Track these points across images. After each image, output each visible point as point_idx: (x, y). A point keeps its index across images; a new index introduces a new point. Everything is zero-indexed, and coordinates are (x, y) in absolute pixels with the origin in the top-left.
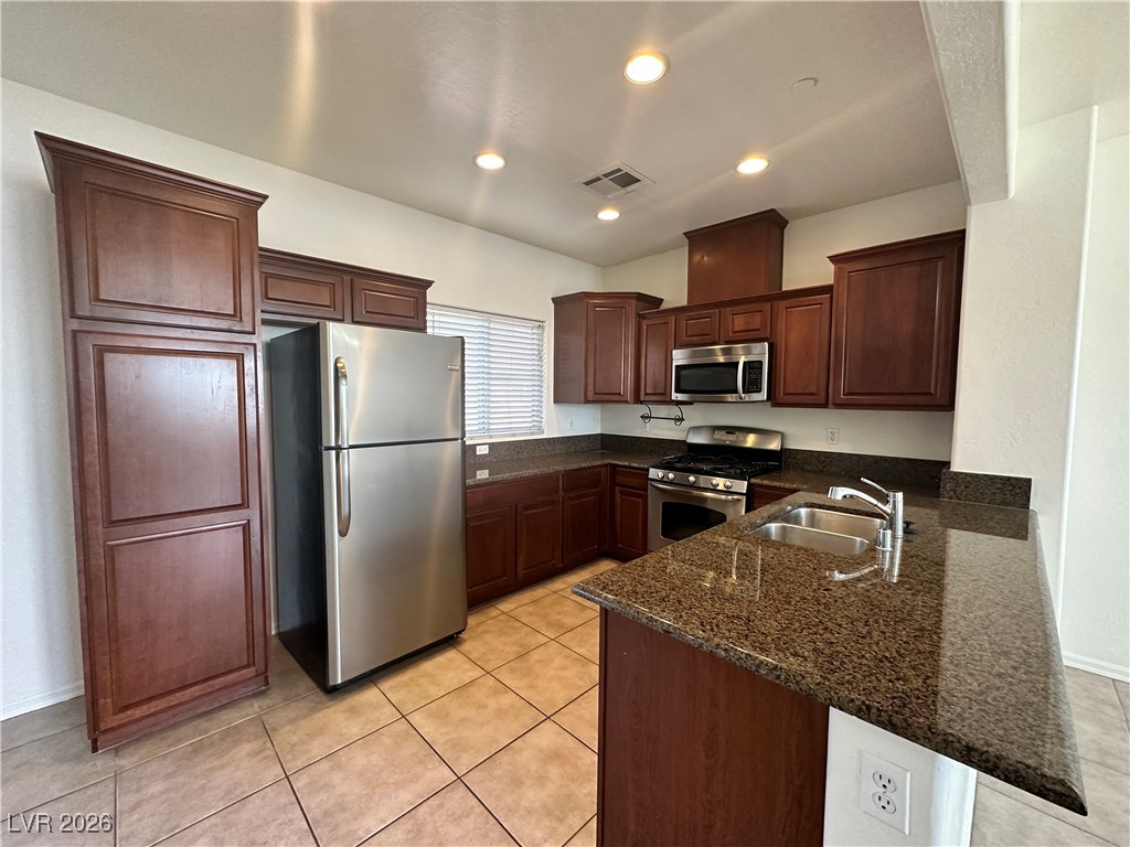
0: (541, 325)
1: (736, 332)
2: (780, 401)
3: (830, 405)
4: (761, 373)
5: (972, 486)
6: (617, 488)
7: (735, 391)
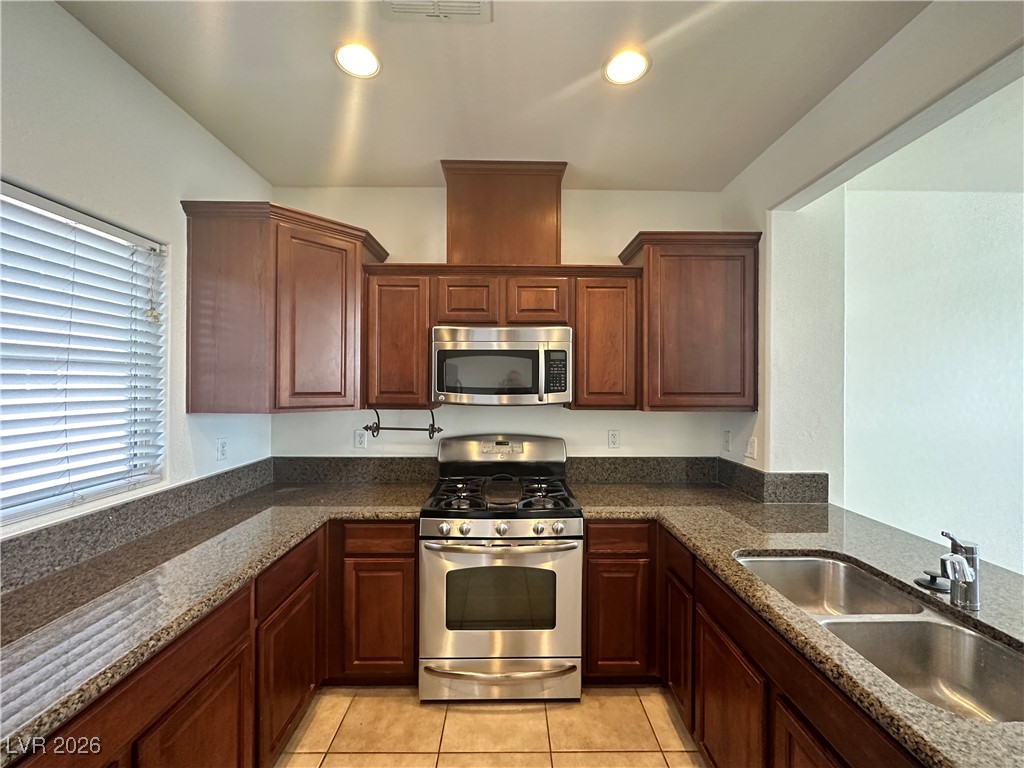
0: (156, 250)
1: (523, 310)
2: (584, 403)
3: (646, 407)
4: (565, 366)
5: (788, 487)
6: (349, 561)
7: (534, 390)
